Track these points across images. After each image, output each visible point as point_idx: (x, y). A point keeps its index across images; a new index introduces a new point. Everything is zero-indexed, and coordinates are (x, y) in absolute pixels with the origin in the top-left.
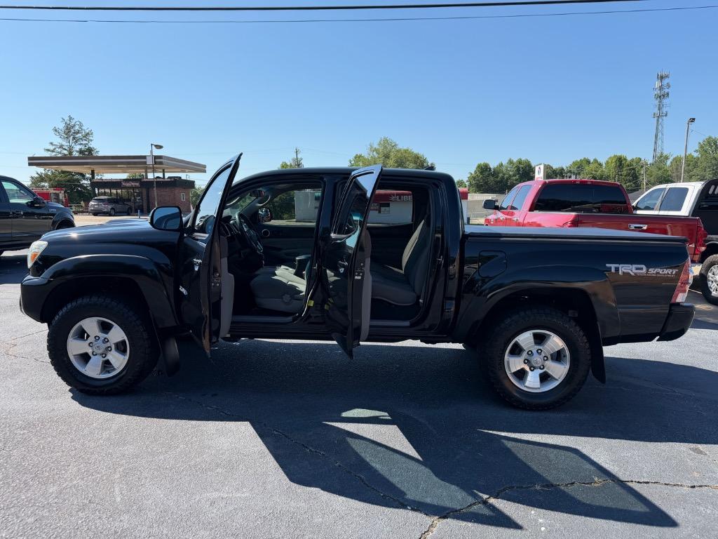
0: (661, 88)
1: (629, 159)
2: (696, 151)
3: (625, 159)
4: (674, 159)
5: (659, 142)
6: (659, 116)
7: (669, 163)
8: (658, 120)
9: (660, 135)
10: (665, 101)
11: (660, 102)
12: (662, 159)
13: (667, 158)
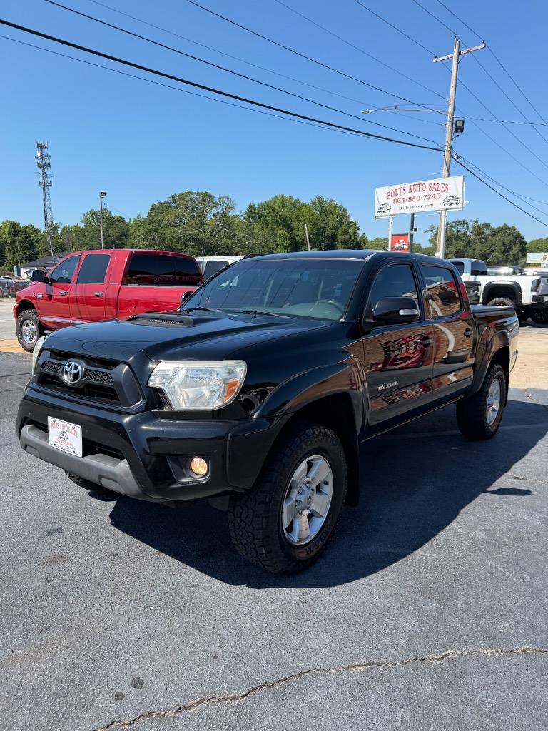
0: (42, 157)
1: (22, 225)
2: (82, 222)
3: (18, 225)
4: (64, 228)
5: (48, 211)
6: (45, 186)
7: (59, 231)
8: (44, 190)
9: (48, 203)
10: (48, 171)
11: (43, 171)
12: (53, 227)
13: (57, 227)
